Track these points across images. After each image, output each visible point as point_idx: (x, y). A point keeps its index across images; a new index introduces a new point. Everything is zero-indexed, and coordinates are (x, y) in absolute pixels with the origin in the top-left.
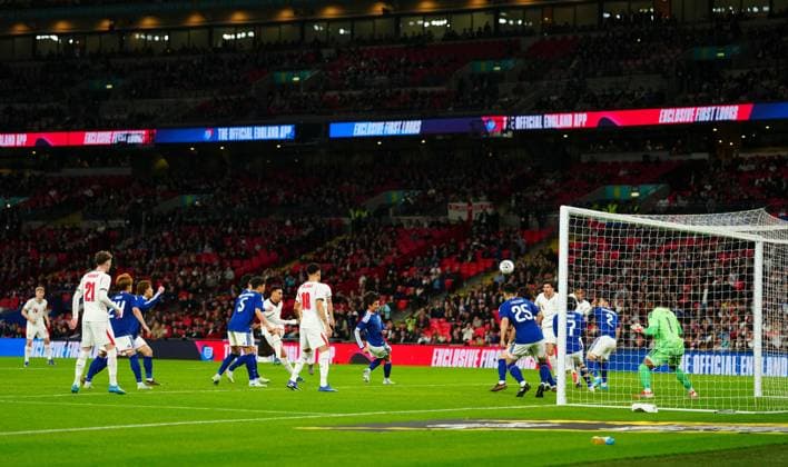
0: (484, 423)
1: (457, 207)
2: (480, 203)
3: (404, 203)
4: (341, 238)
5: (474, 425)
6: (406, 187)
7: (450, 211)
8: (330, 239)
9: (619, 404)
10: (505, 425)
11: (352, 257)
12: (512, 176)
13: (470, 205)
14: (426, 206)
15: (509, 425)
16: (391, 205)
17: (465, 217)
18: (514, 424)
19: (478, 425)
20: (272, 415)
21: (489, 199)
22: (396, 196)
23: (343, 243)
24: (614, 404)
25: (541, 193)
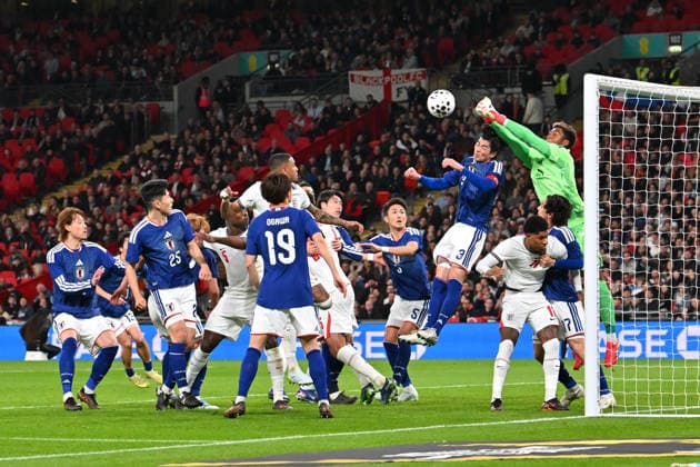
0: (476, 448)
1: (364, 79)
2: (405, 71)
3: (269, 73)
4: (159, 138)
5: (460, 453)
6: (272, 45)
7: (352, 86)
8: (141, 140)
9: (690, 412)
10: (513, 451)
11: (180, 172)
12: (459, 21)
13: (387, 73)
14: (312, 76)
15: (521, 451)
16: (248, 78)
17: (379, 96)
18: (527, 449)
19: (468, 452)
20: (111, 446)
21: (420, 64)
22: (254, 61)
23: (164, 146)
24: (683, 412)
25: (511, 49)
